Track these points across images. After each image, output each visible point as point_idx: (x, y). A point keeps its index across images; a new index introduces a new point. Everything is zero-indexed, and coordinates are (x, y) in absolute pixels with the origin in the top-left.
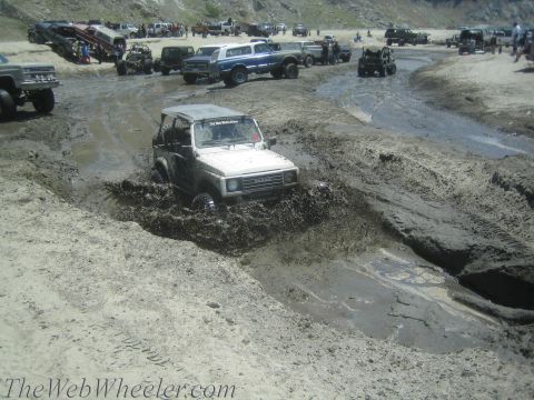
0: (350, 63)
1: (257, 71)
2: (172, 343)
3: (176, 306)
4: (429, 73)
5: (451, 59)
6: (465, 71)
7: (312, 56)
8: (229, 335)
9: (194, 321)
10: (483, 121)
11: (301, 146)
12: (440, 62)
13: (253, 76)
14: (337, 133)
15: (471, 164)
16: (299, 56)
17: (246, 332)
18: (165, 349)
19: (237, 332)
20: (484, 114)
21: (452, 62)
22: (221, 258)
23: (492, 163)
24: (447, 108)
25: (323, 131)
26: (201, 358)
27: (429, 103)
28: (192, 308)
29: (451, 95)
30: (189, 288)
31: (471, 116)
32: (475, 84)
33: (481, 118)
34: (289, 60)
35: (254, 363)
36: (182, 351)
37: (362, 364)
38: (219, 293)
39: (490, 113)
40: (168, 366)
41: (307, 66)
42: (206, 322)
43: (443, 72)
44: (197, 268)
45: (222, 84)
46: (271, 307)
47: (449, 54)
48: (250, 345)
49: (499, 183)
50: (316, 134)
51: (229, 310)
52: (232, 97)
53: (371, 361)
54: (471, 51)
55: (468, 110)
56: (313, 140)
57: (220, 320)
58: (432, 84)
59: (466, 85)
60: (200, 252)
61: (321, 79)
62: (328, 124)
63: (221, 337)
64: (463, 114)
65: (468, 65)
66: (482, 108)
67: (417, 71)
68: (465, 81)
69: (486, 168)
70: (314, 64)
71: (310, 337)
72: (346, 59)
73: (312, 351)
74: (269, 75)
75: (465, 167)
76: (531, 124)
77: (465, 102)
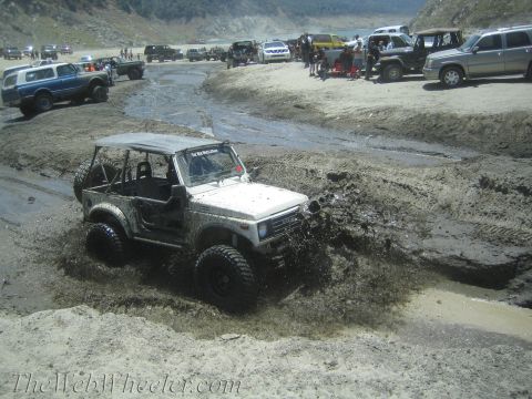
6: (263, 80)
10: (330, 127)
24: (280, 117)
27: (255, 115)
29: (272, 105)
31: (311, 122)
32: (288, 93)
39: (331, 118)
55: (308, 117)
58: (241, 96)
64: (302, 122)
65: (261, 75)
66: (319, 115)
68: (273, 90)
76: (380, 125)
77: (296, 110)
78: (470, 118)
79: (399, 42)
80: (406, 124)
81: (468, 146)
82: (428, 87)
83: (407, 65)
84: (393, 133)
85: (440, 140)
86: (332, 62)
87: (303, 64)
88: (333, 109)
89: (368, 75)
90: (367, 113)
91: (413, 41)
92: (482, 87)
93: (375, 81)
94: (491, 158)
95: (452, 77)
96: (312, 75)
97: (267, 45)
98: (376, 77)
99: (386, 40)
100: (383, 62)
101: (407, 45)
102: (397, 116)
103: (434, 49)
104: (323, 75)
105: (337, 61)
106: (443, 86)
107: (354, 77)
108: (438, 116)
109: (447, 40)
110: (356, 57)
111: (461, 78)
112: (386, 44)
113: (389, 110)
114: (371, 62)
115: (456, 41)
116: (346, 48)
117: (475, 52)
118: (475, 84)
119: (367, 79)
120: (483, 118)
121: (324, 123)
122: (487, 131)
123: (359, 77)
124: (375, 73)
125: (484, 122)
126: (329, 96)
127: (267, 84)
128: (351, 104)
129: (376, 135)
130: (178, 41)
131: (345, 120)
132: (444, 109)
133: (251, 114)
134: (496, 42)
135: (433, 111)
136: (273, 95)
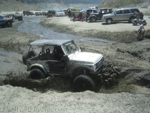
10: (76, 35)
24: (62, 32)
27: (55, 31)
31: (71, 33)
32: (64, 25)
39: (76, 32)
43: (51, 22)
59: (62, 25)
64: (68, 33)
66: (73, 31)
68: (60, 24)
76: (90, 34)
77: (66, 30)
78: (114, 33)
79: (95, 11)
80: (97, 34)
81: (114, 40)
82: (103, 24)
83: (97, 18)
84: (93, 37)
85: (106, 38)
86: (76, 17)
87: (68, 17)
88: (77, 30)
89: (87, 20)
90: (86, 31)
91: (99, 11)
92: (117, 24)
93: (88, 22)
94: (120, 44)
95: (109, 21)
96: (71, 20)
97: (58, 12)
98: (89, 21)
99: (91, 11)
100: (91, 17)
101: (97, 12)
102: (95, 32)
103: (105, 13)
104: (74, 20)
105: (78, 16)
106: (107, 24)
107: (83, 21)
108: (106, 32)
109: (108, 11)
110: (83, 15)
111: (112, 21)
112: (91, 12)
113: (92, 30)
114: (87, 17)
115: (110, 12)
116: (80, 13)
117: (115, 15)
118: (115, 23)
119: (86, 21)
120: (118, 33)
121: (74, 34)
122: (119, 36)
123: (84, 21)
124: (88, 20)
125: (118, 34)
126: (75, 26)
127: (58, 23)
128: (82, 28)
129: (89, 37)
130: (32, 10)
131: (80, 33)
132: (107, 30)
133: (54, 31)
134: (121, 12)
135: (104, 31)
136: (60, 26)
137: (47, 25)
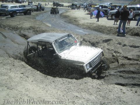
0: (44, 11)
1: (19, 13)
2: (13, 84)
3: (12, 75)
4: (65, 14)
5: (70, 11)
6: (73, 14)
7: (34, 9)
8: (28, 80)
9: (18, 78)
10: (79, 26)
11: (34, 33)
12: (67, 11)
13: (18, 14)
14: (44, 29)
15: (78, 36)
16: (31, 9)
17: (32, 79)
18: (11, 85)
19: (30, 79)
20: (79, 24)
21: (70, 12)
22: (21, 62)
23: (82, 36)
24: (70, 23)
25: (40, 29)
26: (22, 87)
28: (16, 75)
29: (70, 20)
30: (14, 70)
31: (76, 25)
33: (78, 25)
34: (28, 10)
35: (36, 86)
36: (16, 86)
37: (62, 84)
38: (23, 70)
39: (80, 24)
40: (13, 90)
41: (33, 12)
42: (21, 78)
43: (68, 14)
44: (15, 64)
45: (10, 16)
46: (37, 73)
47: (69, 9)
48: (34, 82)
49: (84, 41)
50: (38, 30)
51: (26, 74)
52: (13, 20)
53: (64, 83)
54: (74, 9)
55: (75, 23)
56: (37, 31)
57: (25, 77)
58: (66, 17)
59: (74, 17)
60: (15, 61)
61: (37, 15)
62: (41, 27)
63: (26, 81)
64: (74, 24)
65: (74, 12)
66: (78, 23)
67: (62, 14)
69: (81, 37)
70: (35, 11)
71: (47, 79)
72: (43, 10)
73: (49, 82)
74: (23, 14)
75: (76, 37)
76: (89, 27)
77: (74, 21)
80: (95, 27)
84: (91, 29)
85: (101, 32)
88: (82, 22)
90: (88, 24)
102: (94, 25)
108: (102, 26)
122: (111, 31)
125: (111, 28)
129: (87, 29)
131: (83, 25)
137: (63, 16)
